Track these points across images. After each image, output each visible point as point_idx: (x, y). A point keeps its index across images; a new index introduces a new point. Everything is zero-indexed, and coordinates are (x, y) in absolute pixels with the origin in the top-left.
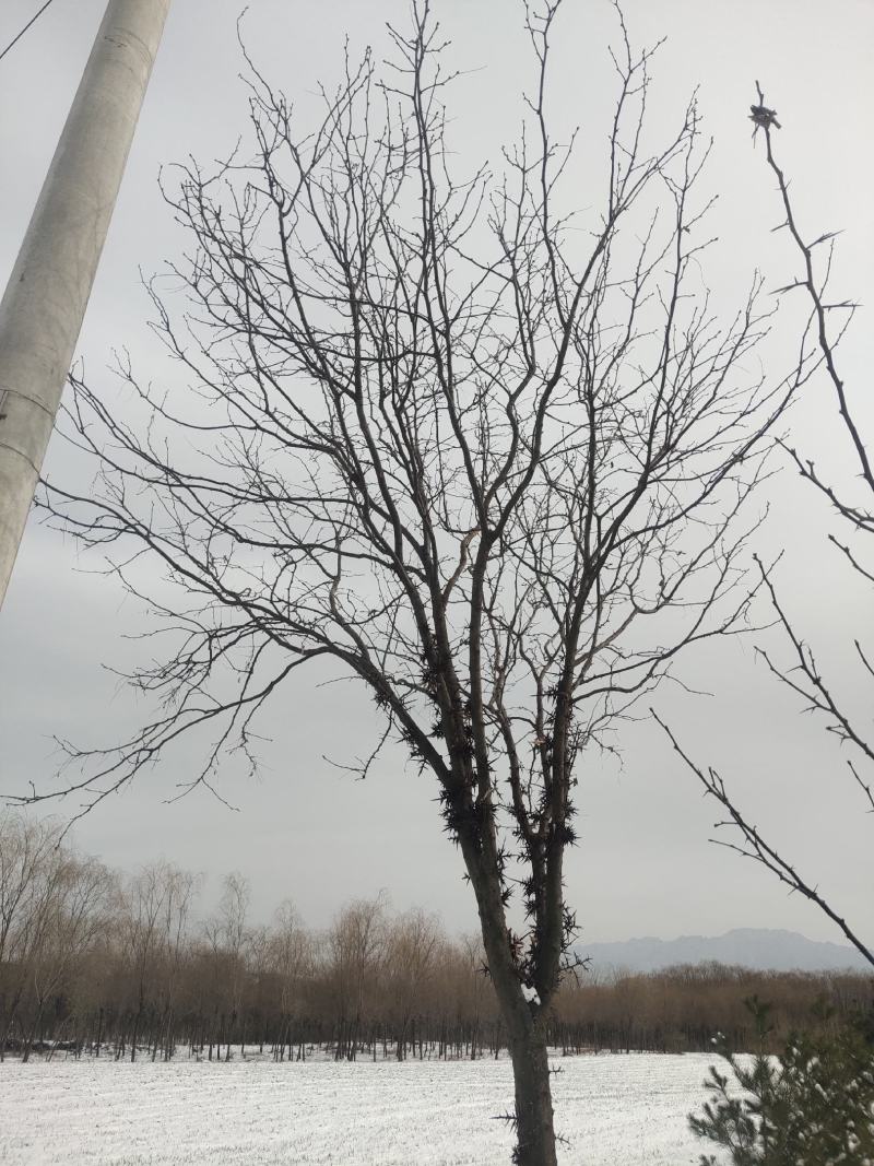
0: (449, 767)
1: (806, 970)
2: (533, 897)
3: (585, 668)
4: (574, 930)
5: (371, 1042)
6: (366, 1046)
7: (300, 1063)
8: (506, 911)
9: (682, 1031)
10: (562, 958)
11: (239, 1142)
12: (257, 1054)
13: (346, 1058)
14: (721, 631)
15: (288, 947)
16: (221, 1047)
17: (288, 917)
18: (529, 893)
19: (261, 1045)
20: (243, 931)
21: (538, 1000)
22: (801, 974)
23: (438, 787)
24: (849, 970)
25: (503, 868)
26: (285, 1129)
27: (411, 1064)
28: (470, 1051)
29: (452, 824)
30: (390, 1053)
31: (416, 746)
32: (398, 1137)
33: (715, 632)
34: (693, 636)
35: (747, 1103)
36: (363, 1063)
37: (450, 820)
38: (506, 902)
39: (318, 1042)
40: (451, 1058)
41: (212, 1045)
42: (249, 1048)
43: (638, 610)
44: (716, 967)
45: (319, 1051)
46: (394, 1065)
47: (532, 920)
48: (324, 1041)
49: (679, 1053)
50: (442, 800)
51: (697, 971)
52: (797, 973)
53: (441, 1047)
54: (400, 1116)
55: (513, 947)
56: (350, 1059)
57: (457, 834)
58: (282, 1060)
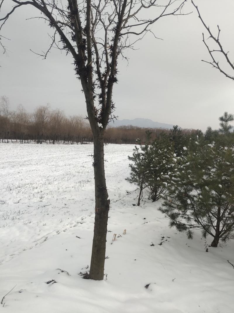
0: (77, 53)
1: (151, 127)
2: (101, 99)
3: (125, 23)
4: (114, 108)
5: (46, 140)
6: (45, 141)
7: (28, 144)
8: (94, 101)
9: (121, 140)
10: (110, 116)
11: (12, 160)
12: (16, 142)
13: (40, 143)
14: (173, 14)
15: (22, 116)
16: (6, 140)
17: (21, 109)
18: (100, 98)
19: (17, 140)
20: (8, 112)
21: (102, 127)
22: (150, 128)
23: (73, 60)
24: (161, 128)
25: (95, 88)
26: (25, 158)
27: (56, 145)
28: (71, 143)
29: (78, 73)
30: (51, 142)
31: (65, 44)
32: (54, 160)
33: (171, 14)
34: (162, 15)
35: (142, 153)
36: (44, 145)
37: (77, 71)
38: (94, 99)
39: (32, 140)
40: (66, 144)
41: (3, 139)
42: (13, 140)
43: (143, 6)
44: (131, 126)
45: (32, 141)
46: (52, 145)
47: (101, 105)
48: (33, 139)
49: (120, 144)
50: (75, 64)
51: (127, 127)
52: (149, 128)
53: (64, 142)
54: (54, 155)
55: (96, 112)
56: (41, 143)
57: (79, 76)
58: (23, 143)
